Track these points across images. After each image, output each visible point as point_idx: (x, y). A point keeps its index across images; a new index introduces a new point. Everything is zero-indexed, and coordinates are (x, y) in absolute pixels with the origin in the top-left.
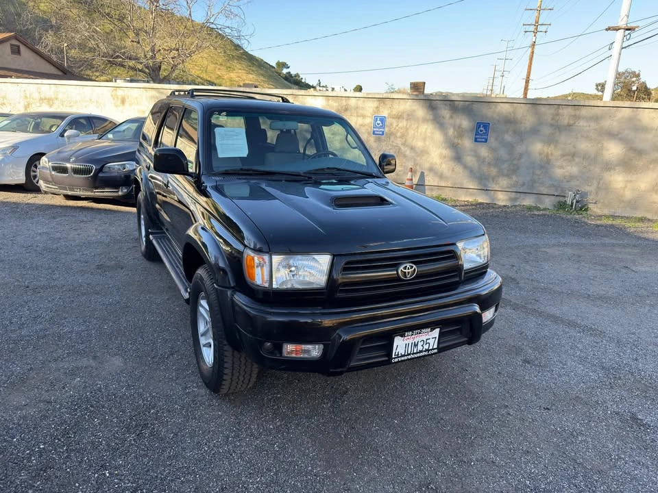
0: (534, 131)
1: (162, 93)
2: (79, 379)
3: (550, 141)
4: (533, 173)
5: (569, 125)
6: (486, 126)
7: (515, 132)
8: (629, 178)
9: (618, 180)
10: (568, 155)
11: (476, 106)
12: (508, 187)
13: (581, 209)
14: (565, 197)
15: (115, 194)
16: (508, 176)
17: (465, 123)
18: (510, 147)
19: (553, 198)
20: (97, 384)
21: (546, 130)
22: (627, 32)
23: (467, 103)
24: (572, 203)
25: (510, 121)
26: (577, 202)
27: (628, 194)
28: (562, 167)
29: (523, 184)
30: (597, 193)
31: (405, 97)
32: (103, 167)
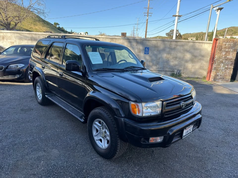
0: (164, 50)
1: (21, 35)
2: (43, 162)
3: (169, 53)
4: (164, 64)
5: (175, 48)
6: (148, 48)
7: (157, 50)
8: (193, 65)
9: (190, 65)
10: (174, 58)
11: (145, 41)
12: (156, 69)
13: (179, 76)
14: (174, 71)
15: (14, 78)
16: (156, 65)
17: (141, 47)
18: (156, 55)
19: (170, 72)
20: (52, 163)
21: (168, 50)
22: (179, 17)
23: (142, 40)
24: (177, 74)
25: (156, 47)
26: (178, 73)
27: (193, 70)
28: (173, 62)
29: (161, 68)
30: (184, 70)
31: (120, 38)
32: (8, 67)
